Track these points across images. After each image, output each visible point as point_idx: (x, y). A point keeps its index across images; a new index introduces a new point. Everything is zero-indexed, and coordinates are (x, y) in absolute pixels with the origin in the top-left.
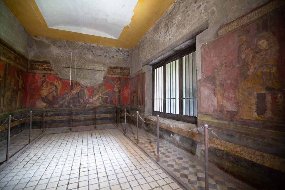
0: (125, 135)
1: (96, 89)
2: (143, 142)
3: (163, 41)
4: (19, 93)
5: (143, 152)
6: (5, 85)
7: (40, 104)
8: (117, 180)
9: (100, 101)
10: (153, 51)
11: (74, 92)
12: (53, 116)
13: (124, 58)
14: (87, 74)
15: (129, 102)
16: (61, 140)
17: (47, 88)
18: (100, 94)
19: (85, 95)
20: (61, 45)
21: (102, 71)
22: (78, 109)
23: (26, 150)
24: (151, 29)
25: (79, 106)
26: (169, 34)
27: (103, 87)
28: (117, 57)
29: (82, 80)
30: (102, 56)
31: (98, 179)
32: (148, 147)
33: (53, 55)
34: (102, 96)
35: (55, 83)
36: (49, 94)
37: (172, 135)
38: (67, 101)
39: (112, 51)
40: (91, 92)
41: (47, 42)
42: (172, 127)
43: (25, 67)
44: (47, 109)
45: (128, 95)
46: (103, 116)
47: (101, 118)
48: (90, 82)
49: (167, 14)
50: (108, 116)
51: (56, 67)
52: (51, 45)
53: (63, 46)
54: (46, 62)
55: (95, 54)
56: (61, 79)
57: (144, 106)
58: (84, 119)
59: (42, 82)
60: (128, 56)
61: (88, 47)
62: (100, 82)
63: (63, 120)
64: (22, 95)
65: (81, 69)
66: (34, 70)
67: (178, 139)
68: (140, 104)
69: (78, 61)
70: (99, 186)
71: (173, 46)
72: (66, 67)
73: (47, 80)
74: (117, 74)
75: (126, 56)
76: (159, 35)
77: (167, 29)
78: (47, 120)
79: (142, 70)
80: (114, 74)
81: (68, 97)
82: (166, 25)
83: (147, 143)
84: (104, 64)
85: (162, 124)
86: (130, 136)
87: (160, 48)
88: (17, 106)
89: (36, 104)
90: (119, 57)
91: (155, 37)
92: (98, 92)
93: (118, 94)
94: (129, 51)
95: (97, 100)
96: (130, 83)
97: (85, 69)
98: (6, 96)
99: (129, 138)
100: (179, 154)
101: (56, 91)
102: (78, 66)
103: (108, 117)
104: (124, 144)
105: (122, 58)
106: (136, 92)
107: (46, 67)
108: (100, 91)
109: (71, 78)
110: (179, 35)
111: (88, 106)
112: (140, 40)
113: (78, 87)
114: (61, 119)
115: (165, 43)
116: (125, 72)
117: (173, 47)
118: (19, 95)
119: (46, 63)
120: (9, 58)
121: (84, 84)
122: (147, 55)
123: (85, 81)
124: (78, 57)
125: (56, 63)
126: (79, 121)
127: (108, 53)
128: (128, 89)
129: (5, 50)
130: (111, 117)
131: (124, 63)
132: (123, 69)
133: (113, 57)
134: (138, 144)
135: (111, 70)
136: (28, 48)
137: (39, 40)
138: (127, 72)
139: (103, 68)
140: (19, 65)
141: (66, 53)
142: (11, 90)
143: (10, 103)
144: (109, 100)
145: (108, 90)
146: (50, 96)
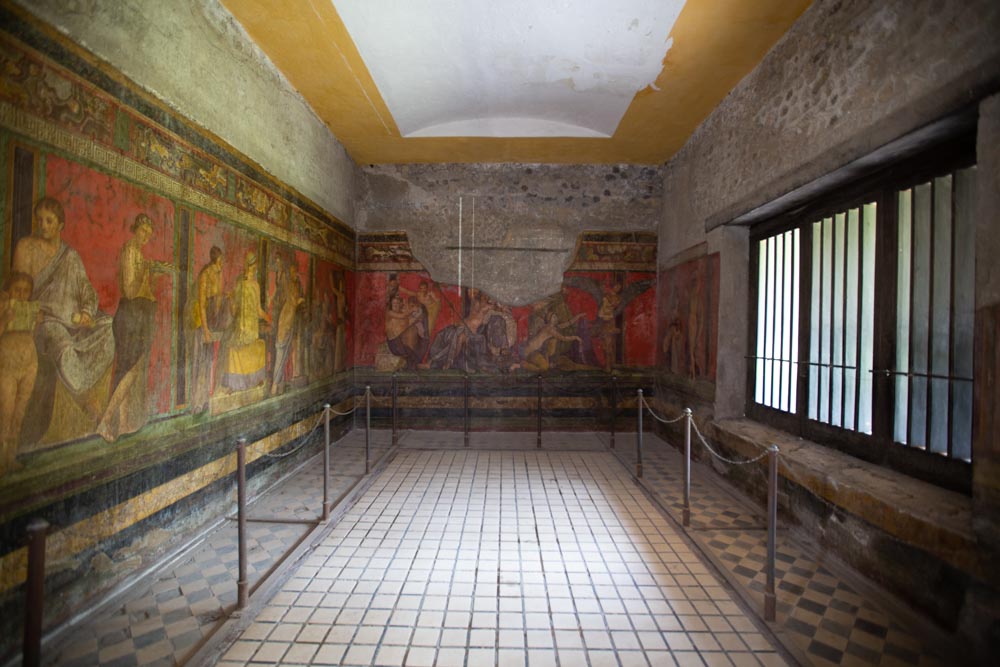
0: (637, 483)
1: (539, 313)
2: (707, 520)
3: (803, 129)
4: (338, 330)
5: (709, 564)
7: (385, 359)
8: (613, 653)
9: (553, 351)
10: (752, 172)
11: (475, 323)
12: (417, 396)
13: (633, 200)
14: (509, 264)
15: (653, 357)
16: (441, 476)
17: (401, 313)
18: (554, 332)
19: (504, 332)
20: (434, 181)
21: (557, 251)
22: (486, 377)
23: (361, 493)
24: (746, 80)
25: (490, 367)
26: (832, 96)
27: (563, 304)
28: (610, 198)
29: (496, 284)
30: (556, 199)
31: (554, 634)
32: (727, 545)
33: (415, 214)
34: (559, 335)
35: (421, 297)
36: (407, 330)
37: (834, 518)
38: (452, 352)
39: (593, 177)
41: (398, 177)
42: (839, 486)
43: (348, 257)
44: (402, 375)
45: (651, 333)
46: (561, 403)
47: (557, 410)
48: (522, 291)
49: (820, 12)
50: (579, 403)
51: (423, 249)
52: (410, 184)
53: (440, 183)
54: (396, 237)
55: (536, 196)
56: (436, 285)
57: (713, 381)
58: (504, 410)
59: (388, 295)
60: (651, 188)
61: (511, 175)
62: (552, 291)
63: (443, 410)
64: (345, 335)
65: (492, 248)
66: (369, 261)
67: (864, 542)
68: (698, 373)
69: (482, 226)
70: (557, 660)
71: (851, 150)
72: (449, 248)
73: (401, 289)
74: (608, 258)
75: (643, 192)
76: (781, 107)
77: (819, 75)
78: (402, 405)
79: (705, 242)
80: (600, 261)
81: (457, 339)
82: (816, 58)
83: (723, 527)
84: (565, 228)
86: (656, 489)
87: (784, 159)
88: (336, 368)
89: (377, 358)
90: (615, 198)
91: (764, 115)
92: (547, 322)
93: (613, 330)
94: (652, 173)
95: (543, 349)
96: (658, 289)
97: (506, 249)
98: (314, 341)
99: (652, 497)
100: (867, 605)
101: (423, 323)
102: (484, 242)
103: (580, 406)
104: (634, 519)
105: (625, 200)
106: (680, 324)
107: (399, 252)
108: (553, 319)
109: (460, 281)
110: (880, 101)
111: (516, 369)
112: (699, 129)
113: (485, 309)
114: (438, 407)
115: (812, 135)
116: (639, 248)
117: (850, 156)
118: (338, 336)
119: (396, 240)
120: (317, 241)
121: (501, 299)
122: (728, 186)
123: (505, 287)
124: (481, 212)
125: (423, 236)
126: (489, 414)
127: (578, 188)
128: (649, 312)
129: (309, 221)
130: (588, 407)
131: (633, 217)
132: (631, 241)
133: (596, 199)
134: (687, 529)
135: (588, 245)
136: (354, 202)
137: (380, 173)
138: (647, 249)
139: (560, 240)
140: (336, 254)
141: (449, 203)
142: (323, 325)
143: (322, 360)
144: (581, 351)
145: (578, 317)
146: (410, 335)
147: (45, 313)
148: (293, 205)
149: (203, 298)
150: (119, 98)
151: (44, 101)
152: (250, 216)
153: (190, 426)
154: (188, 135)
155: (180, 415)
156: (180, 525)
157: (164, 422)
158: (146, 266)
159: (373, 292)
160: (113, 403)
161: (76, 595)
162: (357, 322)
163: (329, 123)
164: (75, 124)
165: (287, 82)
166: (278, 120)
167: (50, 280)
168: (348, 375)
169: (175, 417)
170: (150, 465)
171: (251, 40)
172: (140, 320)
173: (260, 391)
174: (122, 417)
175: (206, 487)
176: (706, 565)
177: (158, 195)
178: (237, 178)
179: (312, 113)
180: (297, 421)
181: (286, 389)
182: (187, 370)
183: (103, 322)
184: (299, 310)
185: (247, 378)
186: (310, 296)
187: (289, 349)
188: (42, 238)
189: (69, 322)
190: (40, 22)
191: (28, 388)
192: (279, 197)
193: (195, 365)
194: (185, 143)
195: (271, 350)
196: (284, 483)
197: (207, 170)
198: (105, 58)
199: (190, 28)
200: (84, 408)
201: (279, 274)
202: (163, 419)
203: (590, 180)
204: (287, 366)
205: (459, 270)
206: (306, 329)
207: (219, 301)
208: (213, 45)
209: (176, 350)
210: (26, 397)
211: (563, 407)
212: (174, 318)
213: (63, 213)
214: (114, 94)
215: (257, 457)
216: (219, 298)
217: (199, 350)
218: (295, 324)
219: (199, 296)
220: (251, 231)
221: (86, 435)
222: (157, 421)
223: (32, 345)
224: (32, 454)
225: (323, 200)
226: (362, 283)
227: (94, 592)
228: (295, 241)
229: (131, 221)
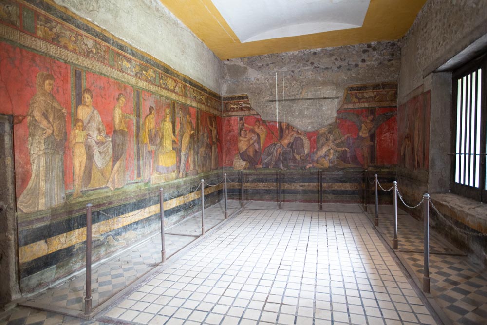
0: (374, 228)
1: (322, 135)
2: (411, 248)
4: (213, 147)
5: (402, 267)
6: (198, 139)
7: (238, 163)
8: (329, 295)
9: (331, 157)
10: (448, 37)
11: (286, 142)
12: (256, 182)
13: (381, 63)
14: (305, 108)
15: (395, 159)
16: (263, 221)
17: (246, 138)
18: (331, 145)
19: (303, 146)
20: (261, 65)
21: (332, 98)
22: (293, 172)
23: (222, 226)
25: (295, 166)
27: (337, 129)
28: (365, 64)
29: (297, 120)
30: (331, 68)
31: (301, 285)
32: (418, 260)
33: (252, 84)
34: (335, 147)
35: (257, 129)
36: (249, 147)
38: (274, 158)
39: (354, 52)
40: (314, 141)
41: (242, 64)
43: (218, 110)
44: (247, 171)
45: (394, 144)
46: (337, 186)
47: (334, 190)
48: (312, 123)
50: (348, 186)
51: (256, 103)
52: (248, 68)
53: (264, 66)
54: (242, 97)
55: (319, 67)
56: (264, 122)
57: (427, 170)
58: (303, 190)
59: (239, 129)
60: (393, 55)
61: (304, 57)
62: (330, 122)
63: (269, 190)
64: (217, 150)
65: (294, 100)
66: (228, 111)
68: (419, 166)
69: (289, 87)
70: (299, 294)
72: (270, 101)
73: (246, 125)
74: (365, 100)
75: (388, 57)
78: (248, 188)
79: (423, 84)
80: (359, 102)
81: (276, 151)
84: (337, 85)
85: (467, 217)
86: (385, 232)
88: (212, 167)
89: (234, 162)
90: (369, 63)
92: (327, 140)
94: (393, 45)
95: (325, 155)
96: (398, 118)
97: (302, 99)
98: (200, 153)
99: (381, 235)
101: (258, 143)
102: (289, 96)
103: (348, 188)
104: (365, 245)
105: (376, 64)
106: (409, 137)
107: (244, 105)
108: (331, 138)
109: (277, 119)
111: (310, 167)
112: (420, 13)
113: (291, 134)
114: (267, 188)
116: (385, 93)
118: (213, 150)
119: (242, 99)
120: (200, 102)
121: (301, 128)
122: (435, 47)
123: (302, 121)
124: (288, 80)
125: (256, 96)
126: (295, 192)
127: (345, 60)
128: (392, 132)
129: (195, 92)
130: (354, 189)
131: (381, 74)
132: (379, 89)
133: (356, 65)
134: (395, 250)
135: (351, 93)
136: (220, 80)
137: (232, 63)
138: (390, 93)
139: (334, 92)
140: (211, 108)
141: (269, 77)
142: (205, 144)
143: (204, 162)
144: (348, 156)
145: (346, 136)
146: (251, 150)
147: (88, 135)
148: (187, 84)
149: (147, 130)
150: (110, 44)
151: (84, 50)
152: (166, 91)
153: (143, 188)
154: (137, 56)
155: (139, 182)
156: (140, 231)
157: (132, 185)
158: (123, 116)
159: (231, 128)
160: (113, 174)
161: (102, 250)
162: (223, 144)
163: (204, 41)
164: (94, 57)
165: (182, 23)
166: (178, 43)
167: (89, 123)
168: (219, 171)
169: (137, 183)
170: (127, 202)
171: (163, 6)
172: (121, 139)
173: (174, 175)
174: (116, 181)
175: (151, 216)
176: (400, 267)
177: (127, 84)
178: (159, 73)
179: (195, 37)
180: (193, 192)
181: (186, 175)
182: (141, 162)
183: (108, 140)
184: (192, 136)
185: (167, 168)
186: (197, 130)
187: (187, 156)
188: (85, 105)
189: (96, 139)
190: (81, 18)
191: (83, 165)
192: (180, 81)
193: (144, 160)
194: (136, 60)
195: (179, 156)
196: (187, 221)
197: (146, 71)
198: (104, 28)
199: (136, 6)
200: (102, 175)
201: (181, 119)
202: (132, 183)
203: (353, 54)
204: (187, 164)
205: (276, 113)
206: (196, 146)
207: (154, 131)
208: (147, 13)
209: (136, 153)
210: (83, 168)
211: (338, 189)
212: (135, 139)
213: (92, 95)
214: (108, 43)
215: (173, 207)
216: (154, 130)
217: (146, 154)
218: (190, 143)
219: (145, 129)
220: (167, 98)
221: (103, 186)
222: (130, 184)
223: (84, 148)
224: (86, 191)
225: (203, 81)
226: (225, 122)
227: (108, 251)
228: (189, 102)
229: (117, 97)
